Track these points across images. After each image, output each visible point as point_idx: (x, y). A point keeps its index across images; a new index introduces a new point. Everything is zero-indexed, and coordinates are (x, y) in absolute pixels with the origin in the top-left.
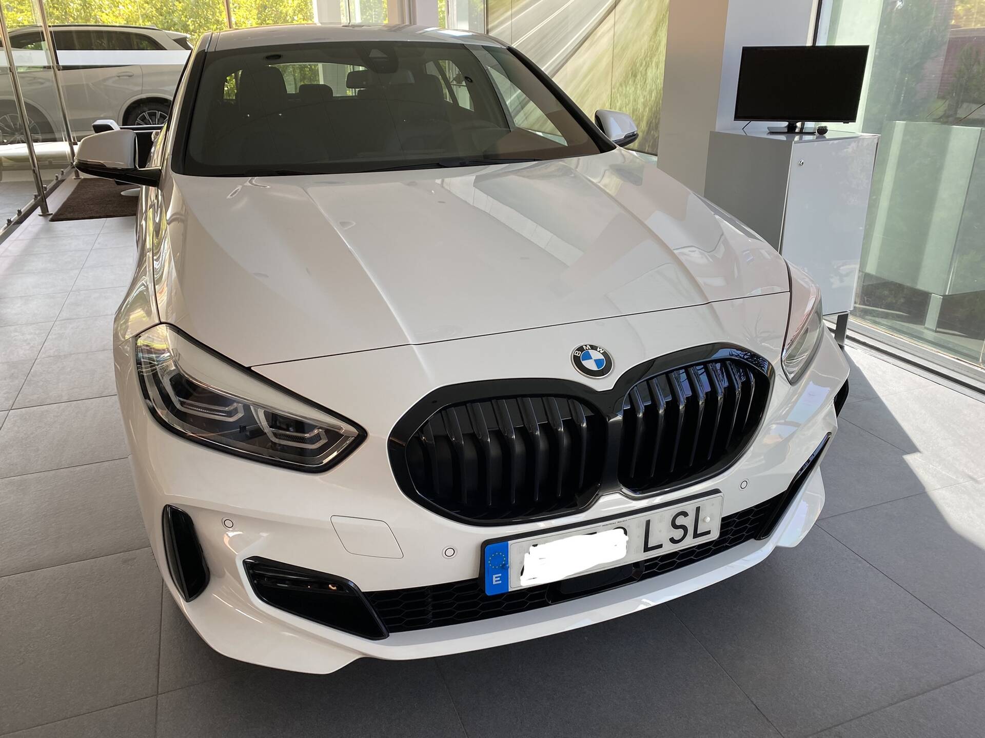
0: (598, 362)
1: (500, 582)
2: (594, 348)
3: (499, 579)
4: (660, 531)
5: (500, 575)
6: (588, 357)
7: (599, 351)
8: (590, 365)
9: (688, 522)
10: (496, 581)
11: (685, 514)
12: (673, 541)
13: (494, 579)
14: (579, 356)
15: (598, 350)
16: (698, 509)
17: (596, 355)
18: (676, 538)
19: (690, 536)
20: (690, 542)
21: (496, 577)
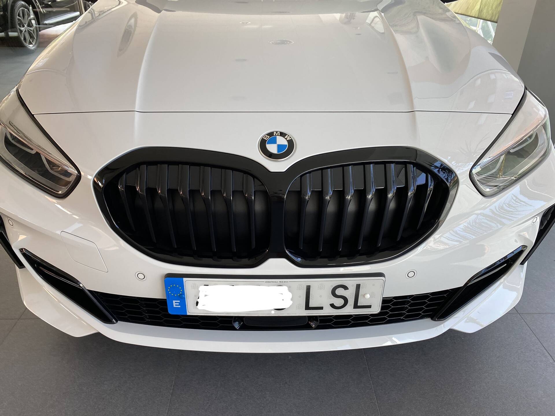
0: (280, 147)
1: (180, 306)
2: (282, 134)
3: (178, 304)
4: (321, 296)
5: (179, 301)
6: (274, 141)
7: (286, 139)
8: (272, 148)
9: (350, 294)
10: (176, 305)
11: (345, 288)
12: (332, 306)
13: (174, 304)
14: (266, 139)
15: (286, 137)
16: (358, 287)
17: (282, 141)
18: (337, 305)
19: (351, 305)
20: (349, 310)
21: (176, 303)
